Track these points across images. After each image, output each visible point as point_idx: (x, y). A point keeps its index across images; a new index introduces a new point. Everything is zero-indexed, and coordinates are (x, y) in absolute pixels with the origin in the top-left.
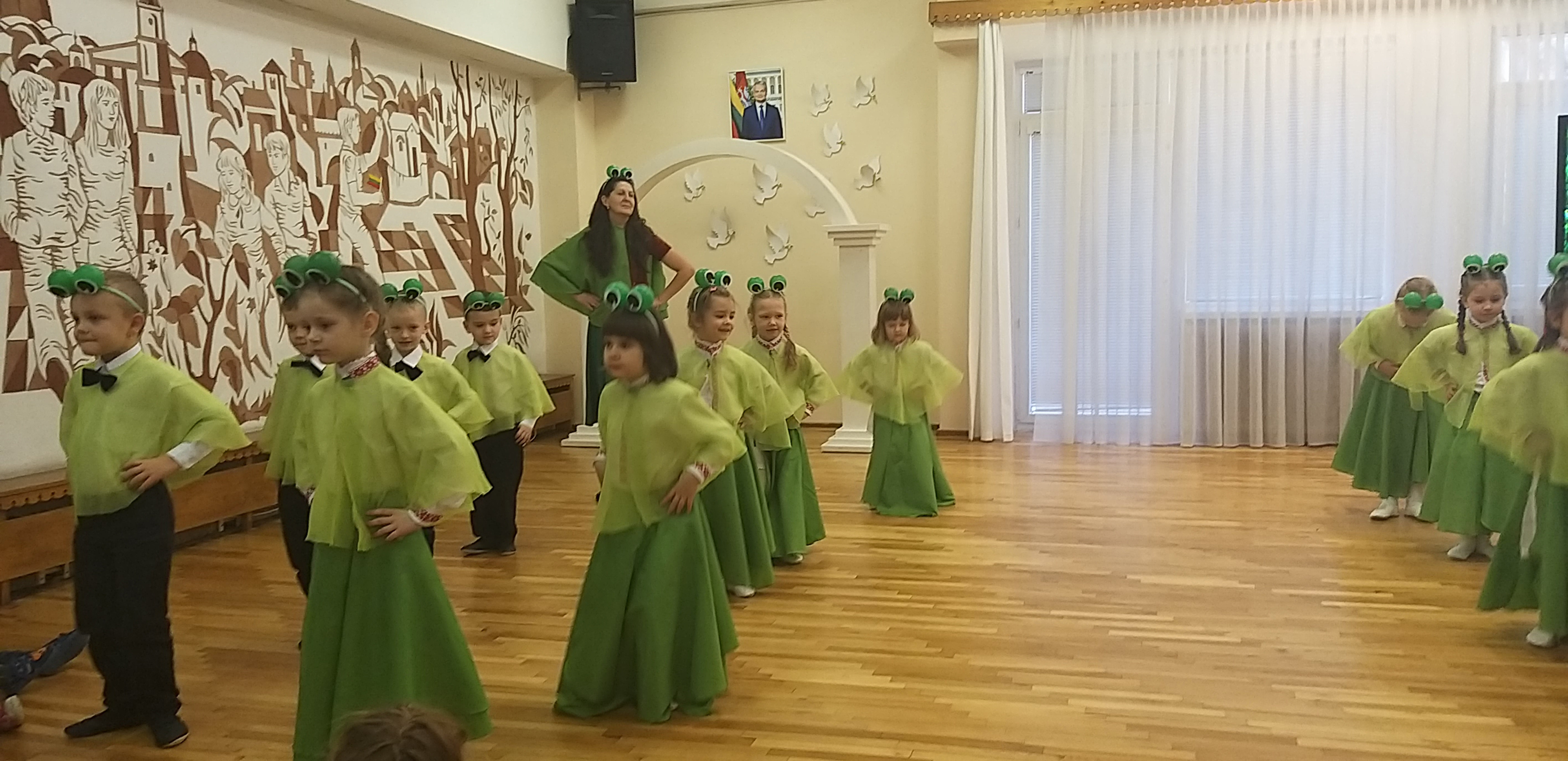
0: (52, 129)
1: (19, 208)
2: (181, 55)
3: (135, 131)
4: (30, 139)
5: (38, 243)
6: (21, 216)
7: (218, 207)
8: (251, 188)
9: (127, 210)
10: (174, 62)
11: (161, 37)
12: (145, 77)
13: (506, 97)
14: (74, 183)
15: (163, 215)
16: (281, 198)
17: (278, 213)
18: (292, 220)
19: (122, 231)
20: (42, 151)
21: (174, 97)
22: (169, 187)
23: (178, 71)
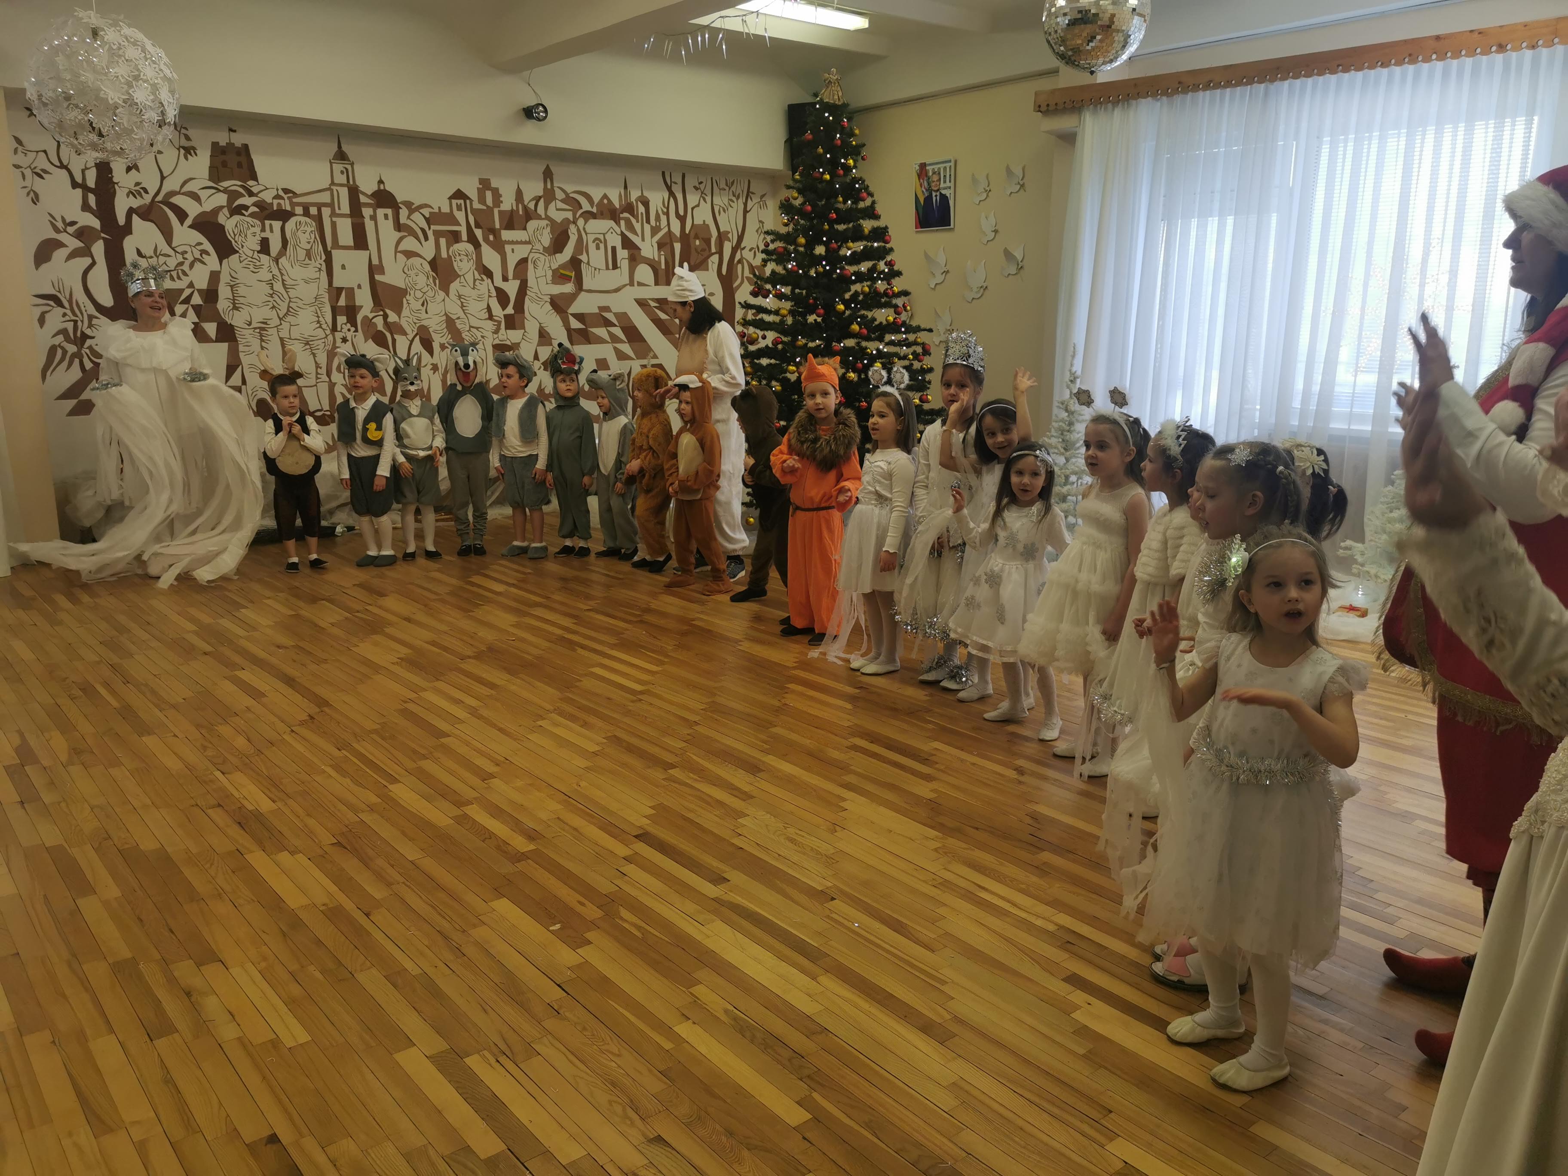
0: (258, 252)
1: (234, 304)
2: (369, 193)
3: (329, 249)
4: (242, 259)
5: (249, 325)
6: (235, 308)
7: (404, 300)
8: (435, 285)
9: (323, 303)
10: (363, 199)
11: (351, 182)
12: (337, 211)
13: (734, 196)
14: (278, 286)
15: (354, 306)
16: (466, 291)
17: (462, 303)
18: (477, 308)
19: (318, 317)
20: (251, 267)
21: (363, 224)
22: (359, 287)
23: (367, 205)
